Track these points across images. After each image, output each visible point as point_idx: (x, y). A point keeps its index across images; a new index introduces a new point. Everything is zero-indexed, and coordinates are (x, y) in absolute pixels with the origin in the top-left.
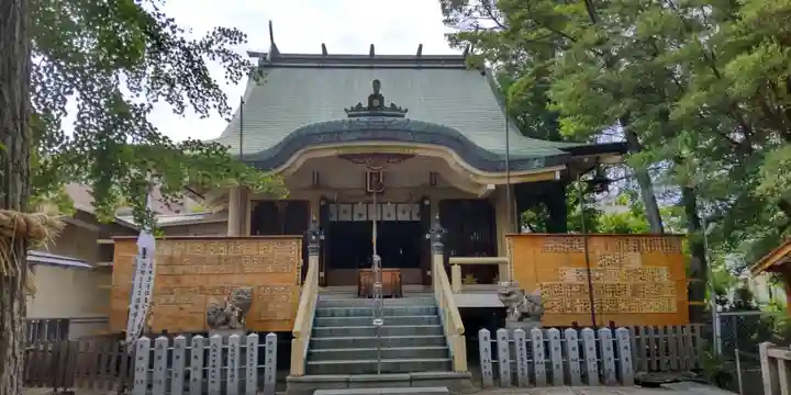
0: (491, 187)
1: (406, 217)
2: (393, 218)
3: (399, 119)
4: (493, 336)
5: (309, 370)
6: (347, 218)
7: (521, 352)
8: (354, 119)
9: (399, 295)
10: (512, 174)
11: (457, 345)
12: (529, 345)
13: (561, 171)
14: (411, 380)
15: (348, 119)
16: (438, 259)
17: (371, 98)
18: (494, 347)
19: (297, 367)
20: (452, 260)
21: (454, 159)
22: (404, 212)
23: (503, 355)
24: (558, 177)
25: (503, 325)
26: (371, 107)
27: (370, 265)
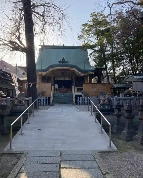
0: (82, 75)
1: (69, 80)
2: (66, 80)
3: (67, 63)
4: (80, 98)
5: (53, 102)
6: (58, 79)
7: (83, 100)
8: (59, 63)
9: (66, 92)
10: (85, 73)
11: (74, 99)
12: (85, 99)
13: (94, 73)
14: (67, 103)
15: (58, 63)
16: (73, 87)
17: (62, 60)
18: (80, 99)
19: (51, 101)
20: (75, 87)
21: (76, 70)
22: (68, 78)
23: (81, 101)
24: (93, 74)
25: (81, 97)
26: (62, 61)
27: (62, 88)
